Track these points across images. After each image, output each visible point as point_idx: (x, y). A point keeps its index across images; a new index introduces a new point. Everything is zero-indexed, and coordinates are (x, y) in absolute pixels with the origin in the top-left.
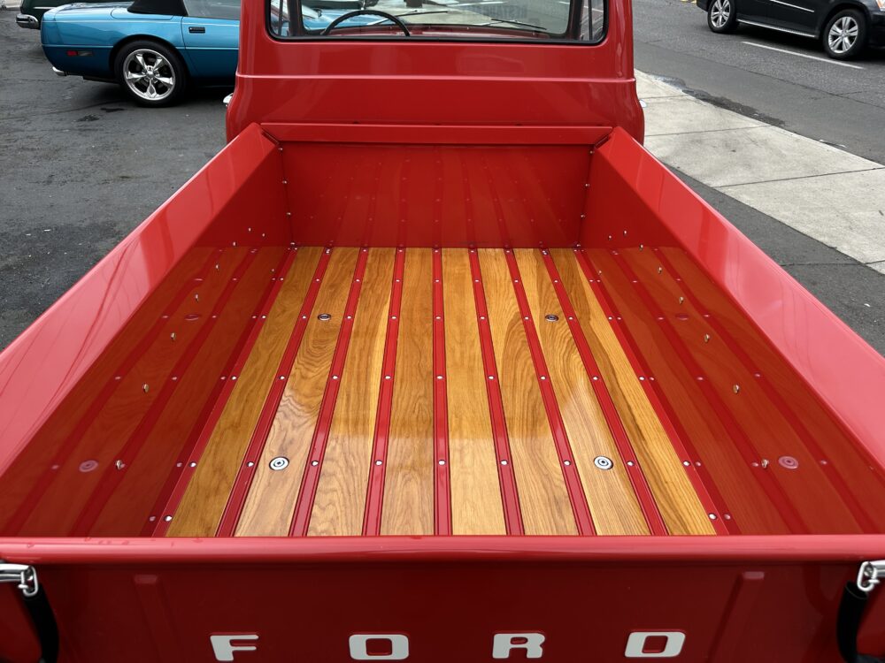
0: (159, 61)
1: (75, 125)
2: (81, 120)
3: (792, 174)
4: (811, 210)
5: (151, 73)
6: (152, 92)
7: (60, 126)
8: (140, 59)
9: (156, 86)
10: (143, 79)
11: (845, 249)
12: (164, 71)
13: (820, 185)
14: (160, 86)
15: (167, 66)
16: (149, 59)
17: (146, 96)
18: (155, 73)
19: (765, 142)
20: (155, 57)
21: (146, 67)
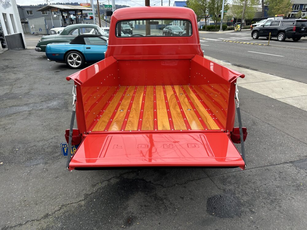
0: (77, 56)
1: (54, 73)
2: (55, 72)
3: (259, 81)
4: (262, 89)
5: (75, 60)
6: (75, 65)
7: (50, 73)
8: (72, 56)
9: (76, 63)
10: (72, 61)
11: (270, 96)
12: (78, 59)
13: (266, 83)
14: (77, 63)
15: (79, 58)
16: (75, 56)
17: (73, 66)
18: (76, 60)
19: (251, 74)
20: (76, 55)
21: (74, 58)
